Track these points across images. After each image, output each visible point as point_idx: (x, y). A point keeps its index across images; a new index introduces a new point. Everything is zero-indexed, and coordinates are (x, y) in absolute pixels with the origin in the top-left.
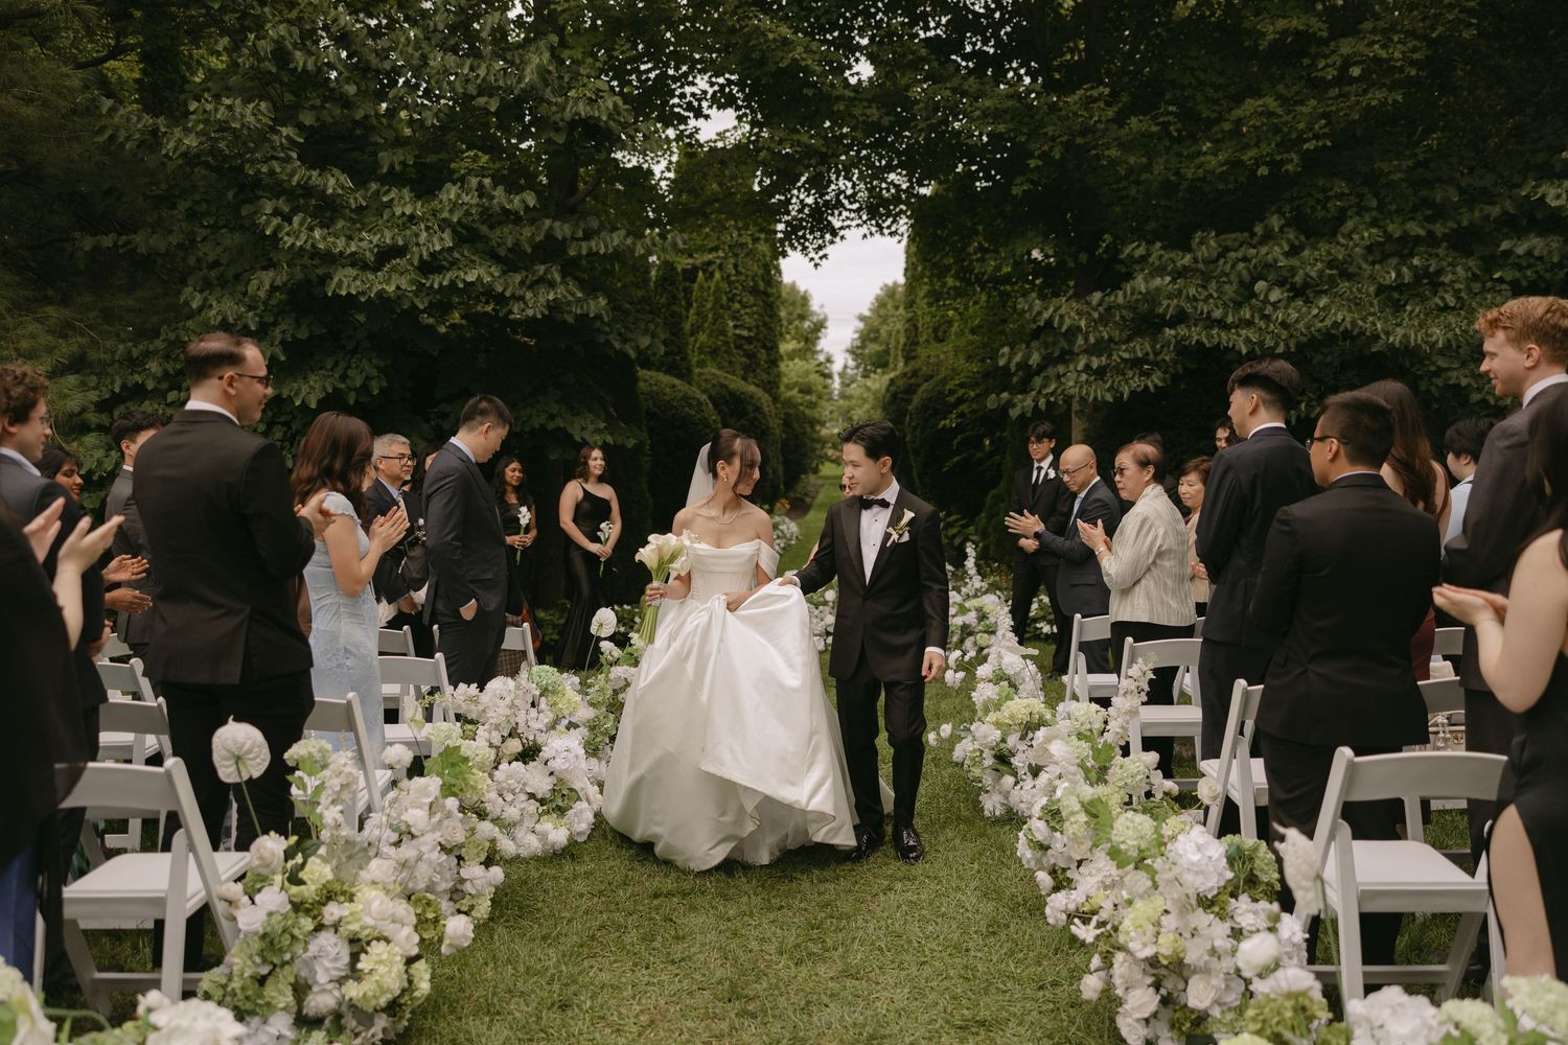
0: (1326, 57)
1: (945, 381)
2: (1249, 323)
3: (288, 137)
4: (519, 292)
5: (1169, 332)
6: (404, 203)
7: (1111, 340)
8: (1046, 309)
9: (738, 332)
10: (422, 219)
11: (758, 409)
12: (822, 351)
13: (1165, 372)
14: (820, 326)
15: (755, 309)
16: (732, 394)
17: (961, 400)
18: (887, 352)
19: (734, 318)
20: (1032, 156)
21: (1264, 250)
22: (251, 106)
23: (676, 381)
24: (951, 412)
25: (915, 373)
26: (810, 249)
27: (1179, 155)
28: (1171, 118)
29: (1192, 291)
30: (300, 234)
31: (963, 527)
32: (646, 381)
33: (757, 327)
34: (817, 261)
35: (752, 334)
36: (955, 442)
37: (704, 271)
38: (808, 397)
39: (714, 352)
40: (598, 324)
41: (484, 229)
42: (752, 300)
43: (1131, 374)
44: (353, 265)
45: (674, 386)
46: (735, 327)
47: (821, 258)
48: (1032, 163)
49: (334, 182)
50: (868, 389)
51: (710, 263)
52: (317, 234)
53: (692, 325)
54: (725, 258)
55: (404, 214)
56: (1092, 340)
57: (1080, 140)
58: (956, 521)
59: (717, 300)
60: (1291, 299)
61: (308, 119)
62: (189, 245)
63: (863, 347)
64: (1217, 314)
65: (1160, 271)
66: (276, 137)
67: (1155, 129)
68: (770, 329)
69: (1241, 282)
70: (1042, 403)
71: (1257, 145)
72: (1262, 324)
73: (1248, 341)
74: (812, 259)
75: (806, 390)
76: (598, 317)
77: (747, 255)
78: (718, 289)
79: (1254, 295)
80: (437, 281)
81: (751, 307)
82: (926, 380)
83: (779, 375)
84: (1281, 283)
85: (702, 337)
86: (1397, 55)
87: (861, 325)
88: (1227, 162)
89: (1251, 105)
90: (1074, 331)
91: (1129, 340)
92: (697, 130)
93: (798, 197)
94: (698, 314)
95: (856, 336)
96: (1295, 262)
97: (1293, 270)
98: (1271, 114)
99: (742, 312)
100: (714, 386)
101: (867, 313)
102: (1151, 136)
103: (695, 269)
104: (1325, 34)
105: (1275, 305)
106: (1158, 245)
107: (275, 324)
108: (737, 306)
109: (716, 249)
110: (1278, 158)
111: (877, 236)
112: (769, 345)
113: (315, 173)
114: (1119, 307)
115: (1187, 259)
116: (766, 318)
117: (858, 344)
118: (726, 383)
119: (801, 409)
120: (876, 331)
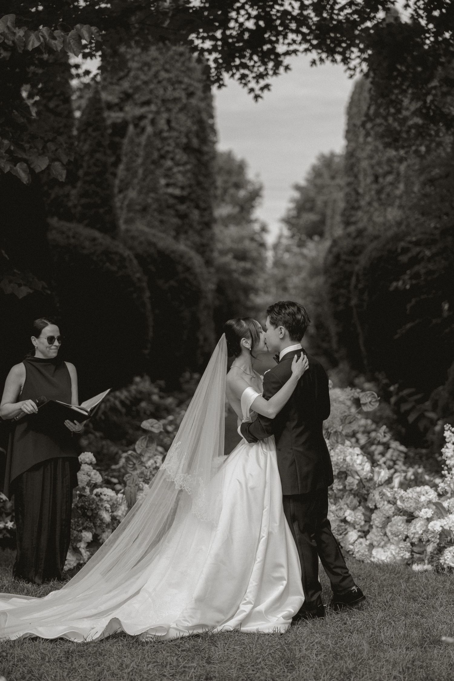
9: (170, 190)
11: (188, 269)
12: (256, 221)
14: (255, 195)
15: (188, 167)
16: (161, 253)
17: (415, 260)
18: (322, 222)
19: (166, 176)
23: (97, 234)
24: (405, 273)
26: (250, 78)
31: (418, 402)
32: (63, 233)
33: (191, 186)
34: (258, 92)
35: (185, 193)
36: (408, 306)
37: (136, 126)
38: (242, 264)
39: (144, 210)
42: (185, 158)
45: (94, 239)
46: (168, 185)
47: (262, 89)
50: (304, 257)
51: (142, 117)
53: (122, 181)
54: (158, 113)
58: (410, 395)
59: (148, 156)
63: (298, 216)
74: (252, 90)
75: (241, 256)
77: (181, 110)
78: (149, 144)
81: (184, 164)
82: (372, 241)
83: (212, 238)
85: (132, 194)
87: (296, 195)
93: (236, 21)
94: (128, 169)
95: (292, 205)
99: (175, 170)
100: (141, 243)
101: (302, 183)
103: (125, 124)
108: (169, 163)
109: (147, 103)
111: (328, 63)
112: (202, 205)
116: (201, 178)
117: (294, 213)
118: (154, 240)
119: (236, 275)
120: (313, 201)
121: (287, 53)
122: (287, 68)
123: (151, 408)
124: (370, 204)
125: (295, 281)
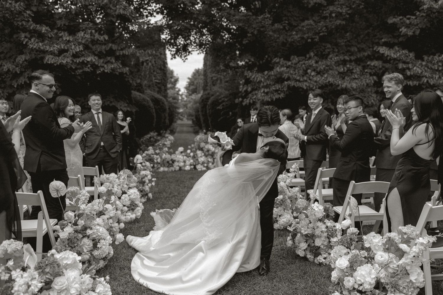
0: (326, 10)
1: (218, 96)
2: (306, 81)
3: (29, 14)
4: (102, 65)
5: (286, 83)
6: (66, 37)
7: (270, 84)
8: (253, 75)
9: (156, 81)
10: (72, 41)
11: (163, 103)
12: (177, 88)
13: (284, 93)
14: (177, 80)
15: (161, 74)
16: (156, 99)
17: (223, 101)
18: (196, 88)
19: (155, 77)
20: (248, 33)
21: (310, 61)
22: (18, 3)
23: (141, 94)
24: (220, 105)
25: (209, 94)
26: (183, 57)
27: (286, 35)
28: (286, 25)
29: (292, 72)
30: (34, 44)
33: (161, 80)
35: (160, 82)
36: (221, 113)
37: (146, 63)
38: (174, 101)
39: (149, 86)
40: (125, 75)
41: (90, 45)
42: (160, 72)
43: (275, 94)
44: (51, 54)
45: (140, 96)
47: (186, 59)
48: (249, 35)
49: (44, 29)
50: (192, 99)
51: (147, 60)
52: (41, 44)
54: (152, 59)
55: (66, 40)
56: (265, 84)
57: (262, 29)
59: (150, 71)
60: (317, 75)
61: (34, 9)
63: (189, 87)
64: (298, 78)
65: (282, 66)
66: (25, 14)
67: (281, 27)
68: (165, 80)
69: (304, 70)
70: (251, 101)
71: (308, 33)
72: (309, 81)
73: (306, 86)
74: (183, 59)
75: (174, 98)
76: (126, 73)
77: (158, 58)
78: (150, 68)
79: (307, 73)
80: (77, 60)
81: (160, 73)
82: (212, 96)
83: (167, 93)
84: (314, 70)
85: (146, 82)
86: (344, 11)
87: (189, 80)
88: (300, 38)
89: (306, 22)
90: (260, 82)
91: (274, 85)
92: (150, 20)
93: (179, 41)
94: (144, 75)
95: (187, 84)
96: (317, 65)
97: (317, 67)
98: (311, 25)
99: (157, 75)
100: (151, 96)
101: (190, 77)
102: (281, 29)
103: (144, 62)
104: (325, 4)
105: (313, 76)
106: (282, 59)
107: (25, 72)
108: (155, 73)
110: (313, 37)
112: (165, 85)
113: (38, 26)
114: (272, 75)
115: (290, 63)
116: (164, 77)
117: (188, 86)
118: (154, 95)
119: (173, 104)
120: (193, 82)
121: (192, 51)
122: (191, 54)
123: (154, 140)
124: (210, 85)
125: (189, 105)
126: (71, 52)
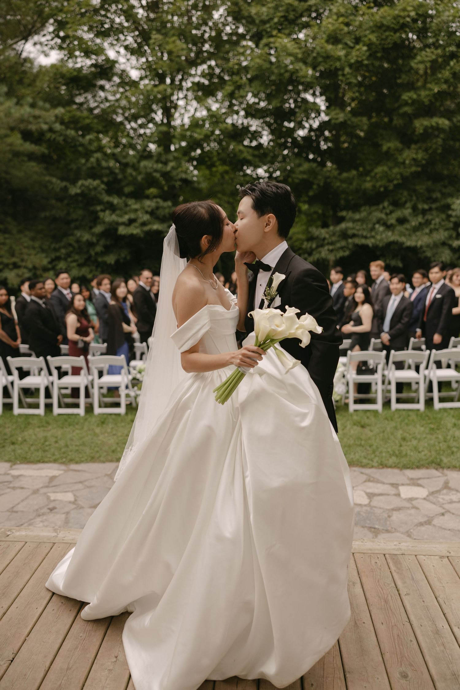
3: (103, 188)
5: (351, 240)
7: (336, 241)
8: (317, 231)
10: (139, 210)
13: (350, 251)
29: (359, 227)
43: (340, 251)
44: (123, 225)
52: (114, 216)
55: (134, 208)
56: (330, 241)
57: (328, 181)
60: (386, 230)
61: (107, 180)
62: (68, 214)
64: (365, 234)
65: (349, 221)
66: (100, 188)
71: (381, 181)
73: (372, 242)
79: (375, 228)
84: (384, 225)
86: (420, 157)
88: (372, 186)
89: (380, 169)
91: (340, 241)
96: (388, 218)
97: (387, 221)
98: (385, 172)
104: (400, 149)
105: (381, 232)
106: (351, 211)
110: (387, 185)
113: (111, 197)
114: (338, 231)
115: (358, 216)
126: (140, 221)
